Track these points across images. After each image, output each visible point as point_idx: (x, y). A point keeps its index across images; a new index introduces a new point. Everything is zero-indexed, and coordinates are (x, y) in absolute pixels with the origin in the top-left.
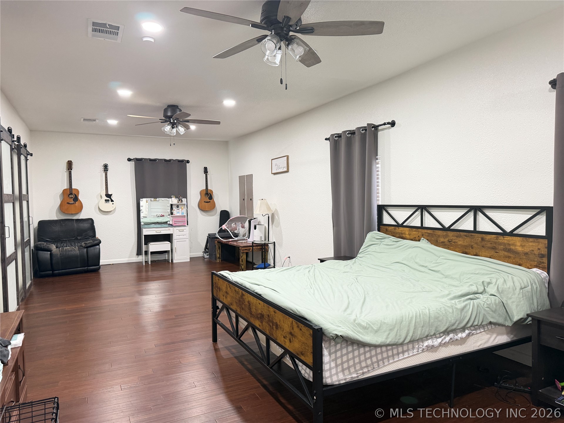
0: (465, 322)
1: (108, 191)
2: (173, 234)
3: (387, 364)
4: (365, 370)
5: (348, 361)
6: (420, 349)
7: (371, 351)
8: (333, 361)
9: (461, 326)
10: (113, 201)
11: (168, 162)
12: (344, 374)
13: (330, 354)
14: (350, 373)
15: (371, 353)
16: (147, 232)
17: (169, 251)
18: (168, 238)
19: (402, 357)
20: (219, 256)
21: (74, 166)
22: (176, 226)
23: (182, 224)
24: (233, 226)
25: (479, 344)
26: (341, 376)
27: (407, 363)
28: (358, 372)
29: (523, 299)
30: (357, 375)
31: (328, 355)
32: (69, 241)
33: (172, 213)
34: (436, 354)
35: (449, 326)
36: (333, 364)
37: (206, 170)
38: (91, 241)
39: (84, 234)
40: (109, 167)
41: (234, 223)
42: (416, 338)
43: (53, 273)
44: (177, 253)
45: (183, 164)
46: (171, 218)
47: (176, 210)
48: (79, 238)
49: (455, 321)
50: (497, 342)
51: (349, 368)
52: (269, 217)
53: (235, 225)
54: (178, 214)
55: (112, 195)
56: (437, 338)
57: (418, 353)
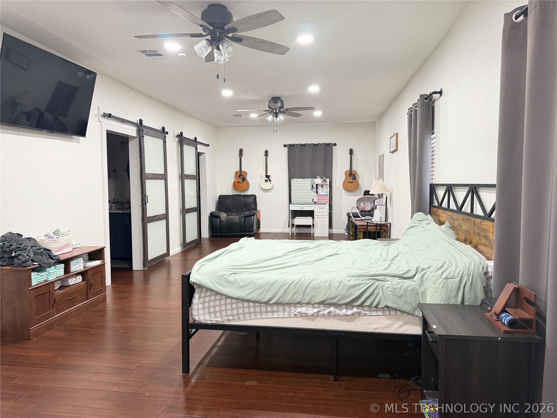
0: (349, 299)
1: (267, 173)
2: (314, 211)
3: (254, 318)
4: (231, 318)
5: (215, 306)
6: (292, 314)
7: (238, 303)
8: (201, 303)
9: (343, 301)
10: (271, 181)
11: (316, 146)
12: (210, 316)
13: (199, 298)
14: (216, 317)
15: (237, 305)
16: (292, 208)
17: (311, 225)
18: (311, 214)
19: (270, 316)
20: (352, 234)
21: (244, 153)
22: (319, 204)
23: (325, 202)
24: (361, 206)
25: (375, 326)
26: (207, 317)
27: (277, 323)
28: (223, 318)
29: (442, 290)
30: (222, 320)
31: (198, 298)
32: (237, 212)
33: (317, 192)
34: (313, 322)
35: (328, 298)
36: (201, 306)
37: (351, 152)
38: (248, 212)
39: (247, 207)
40: (269, 154)
41: (363, 203)
42: (284, 302)
43: (221, 234)
44: (317, 228)
45: (329, 147)
46: (317, 197)
47: (321, 189)
48: (244, 210)
49: (336, 295)
50: (405, 331)
51: (215, 312)
52: (387, 197)
53: (363, 205)
54: (322, 193)
55: (270, 176)
56: (314, 307)
57: (289, 316)
